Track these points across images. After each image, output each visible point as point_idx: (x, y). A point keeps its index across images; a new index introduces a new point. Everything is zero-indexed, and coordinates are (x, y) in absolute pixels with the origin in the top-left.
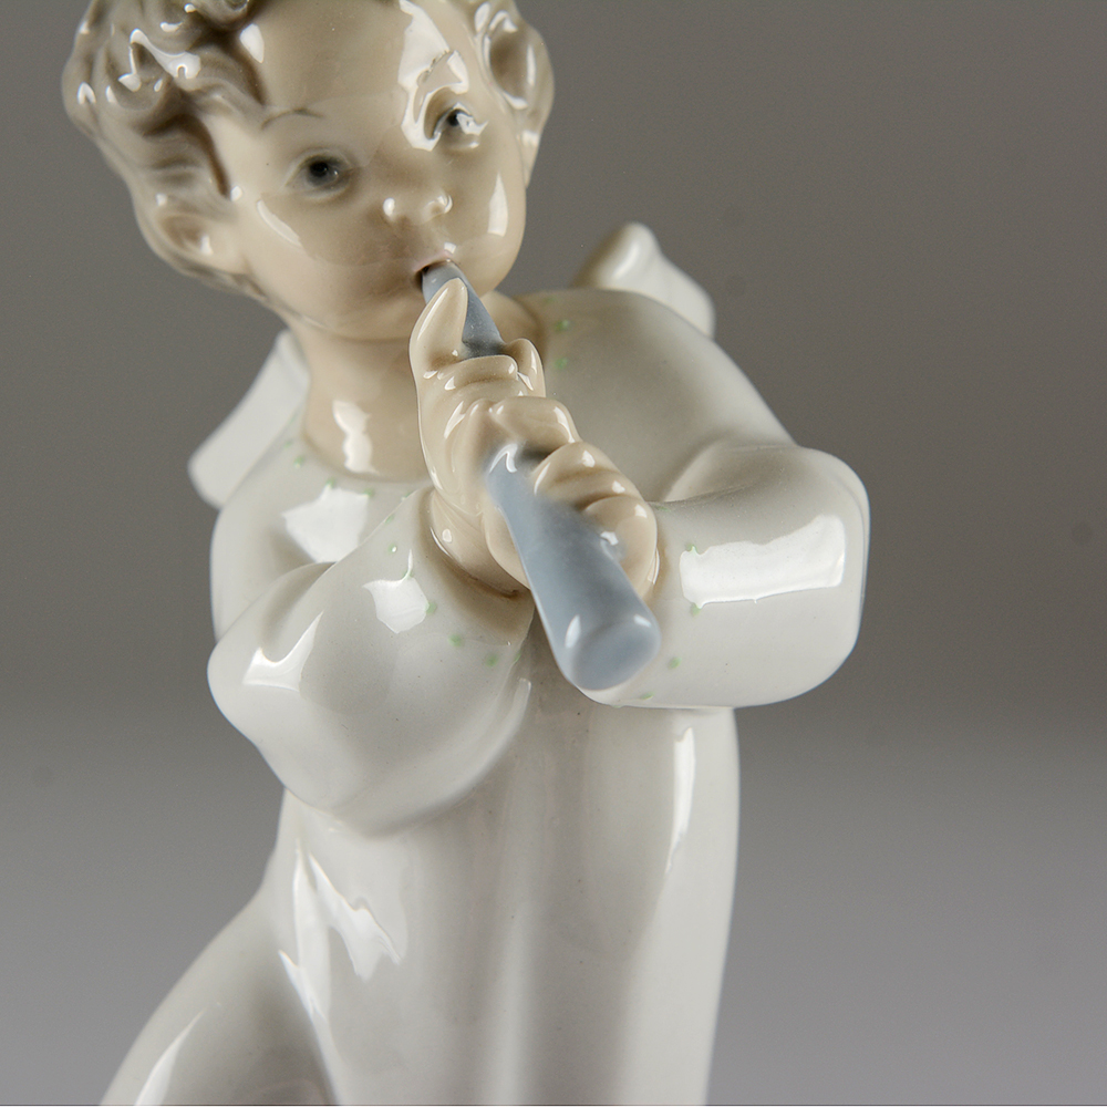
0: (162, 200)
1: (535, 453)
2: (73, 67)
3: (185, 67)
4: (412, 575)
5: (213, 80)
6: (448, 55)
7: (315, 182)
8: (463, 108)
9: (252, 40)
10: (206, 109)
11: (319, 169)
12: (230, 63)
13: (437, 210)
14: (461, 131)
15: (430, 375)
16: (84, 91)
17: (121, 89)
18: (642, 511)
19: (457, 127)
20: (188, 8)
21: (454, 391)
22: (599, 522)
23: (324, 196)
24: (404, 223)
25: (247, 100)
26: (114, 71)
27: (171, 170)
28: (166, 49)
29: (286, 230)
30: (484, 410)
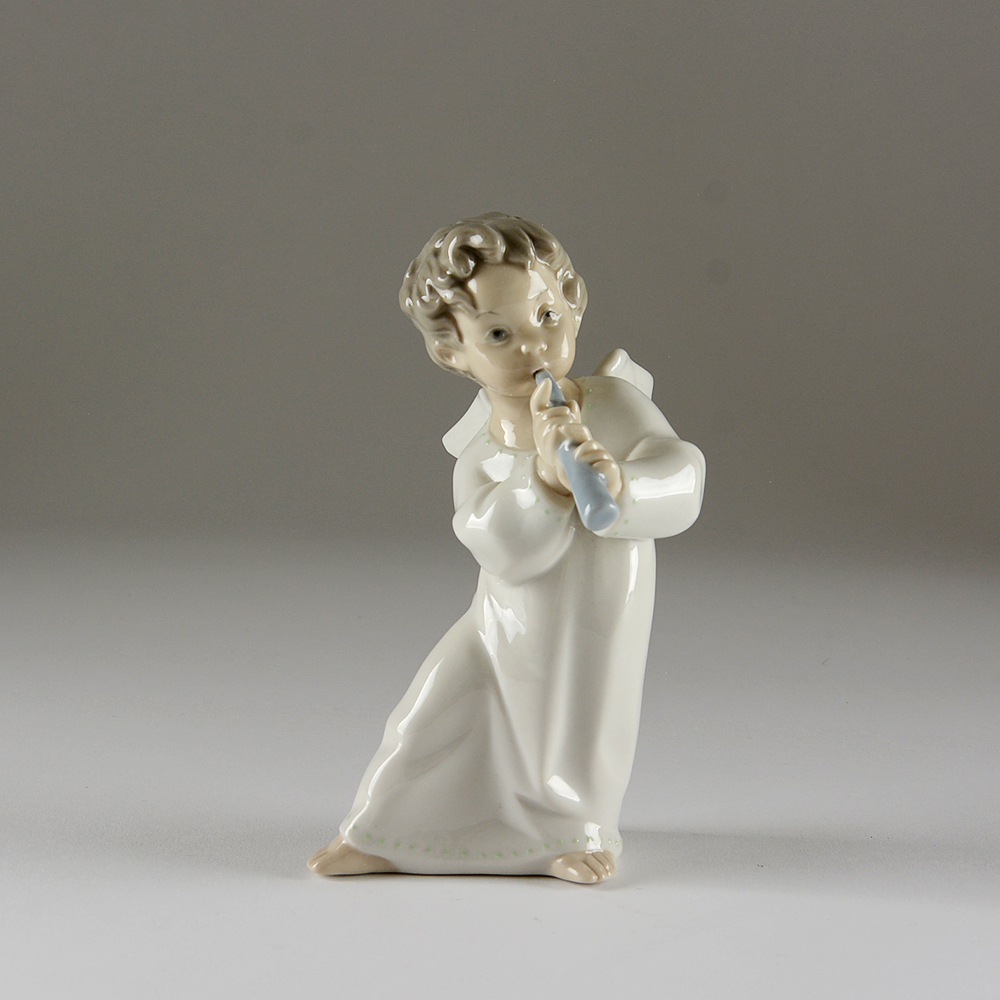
0: (437, 343)
1: (575, 444)
2: (403, 291)
3: (448, 295)
4: (530, 487)
5: (458, 300)
6: (547, 290)
7: (495, 338)
8: (552, 310)
9: (472, 285)
10: (455, 310)
11: (497, 334)
12: (465, 294)
13: (541, 350)
14: (551, 319)
15: (538, 413)
16: (408, 301)
17: (422, 301)
18: (614, 466)
19: (549, 318)
20: (448, 273)
21: (546, 420)
22: (598, 470)
23: (499, 344)
24: (529, 354)
25: (471, 308)
26: (420, 295)
27: (441, 332)
28: (440, 288)
29: (484, 356)
30: (557, 427)
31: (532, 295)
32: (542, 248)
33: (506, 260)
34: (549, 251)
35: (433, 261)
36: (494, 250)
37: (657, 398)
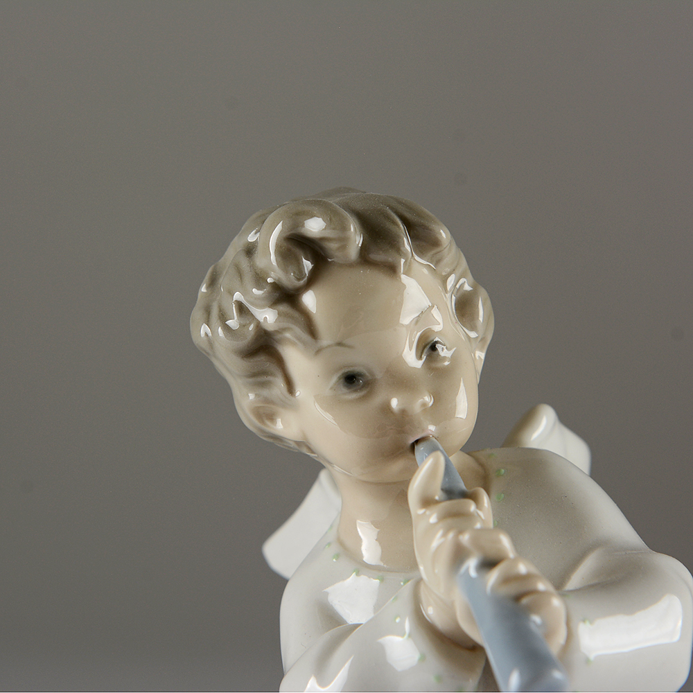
0: (252, 396)
1: (489, 564)
2: (197, 313)
3: (268, 317)
4: (410, 636)
5: (285, 325)
6: (431, 308)
7: (349, 388)
8: (439, 340)
9: (309, 300)
10: (279, 342)
11: (351, 379)
12: (296, 314)
13: (424, 405)
14: (439, 355)
15: (421, 511)
16: (204, 329)
17: (227, 329)
18: (556, 602)
19: (436, 353)
20: (269, 280)
21: (436, 524)
22: (530, 609)
23: (354, 396)
24: (403, 412)
25: (306, 337)
26: (223, 318)
27: (258, 378)
28: (252, 304)
29: (328, 417)
30: (456, 536)
31: (407, 319)
32: (424, 240)
33: (365, 258)
34: (435, 243)
35: (244, 263)
36: (344, 241)
37: (597, 473)
